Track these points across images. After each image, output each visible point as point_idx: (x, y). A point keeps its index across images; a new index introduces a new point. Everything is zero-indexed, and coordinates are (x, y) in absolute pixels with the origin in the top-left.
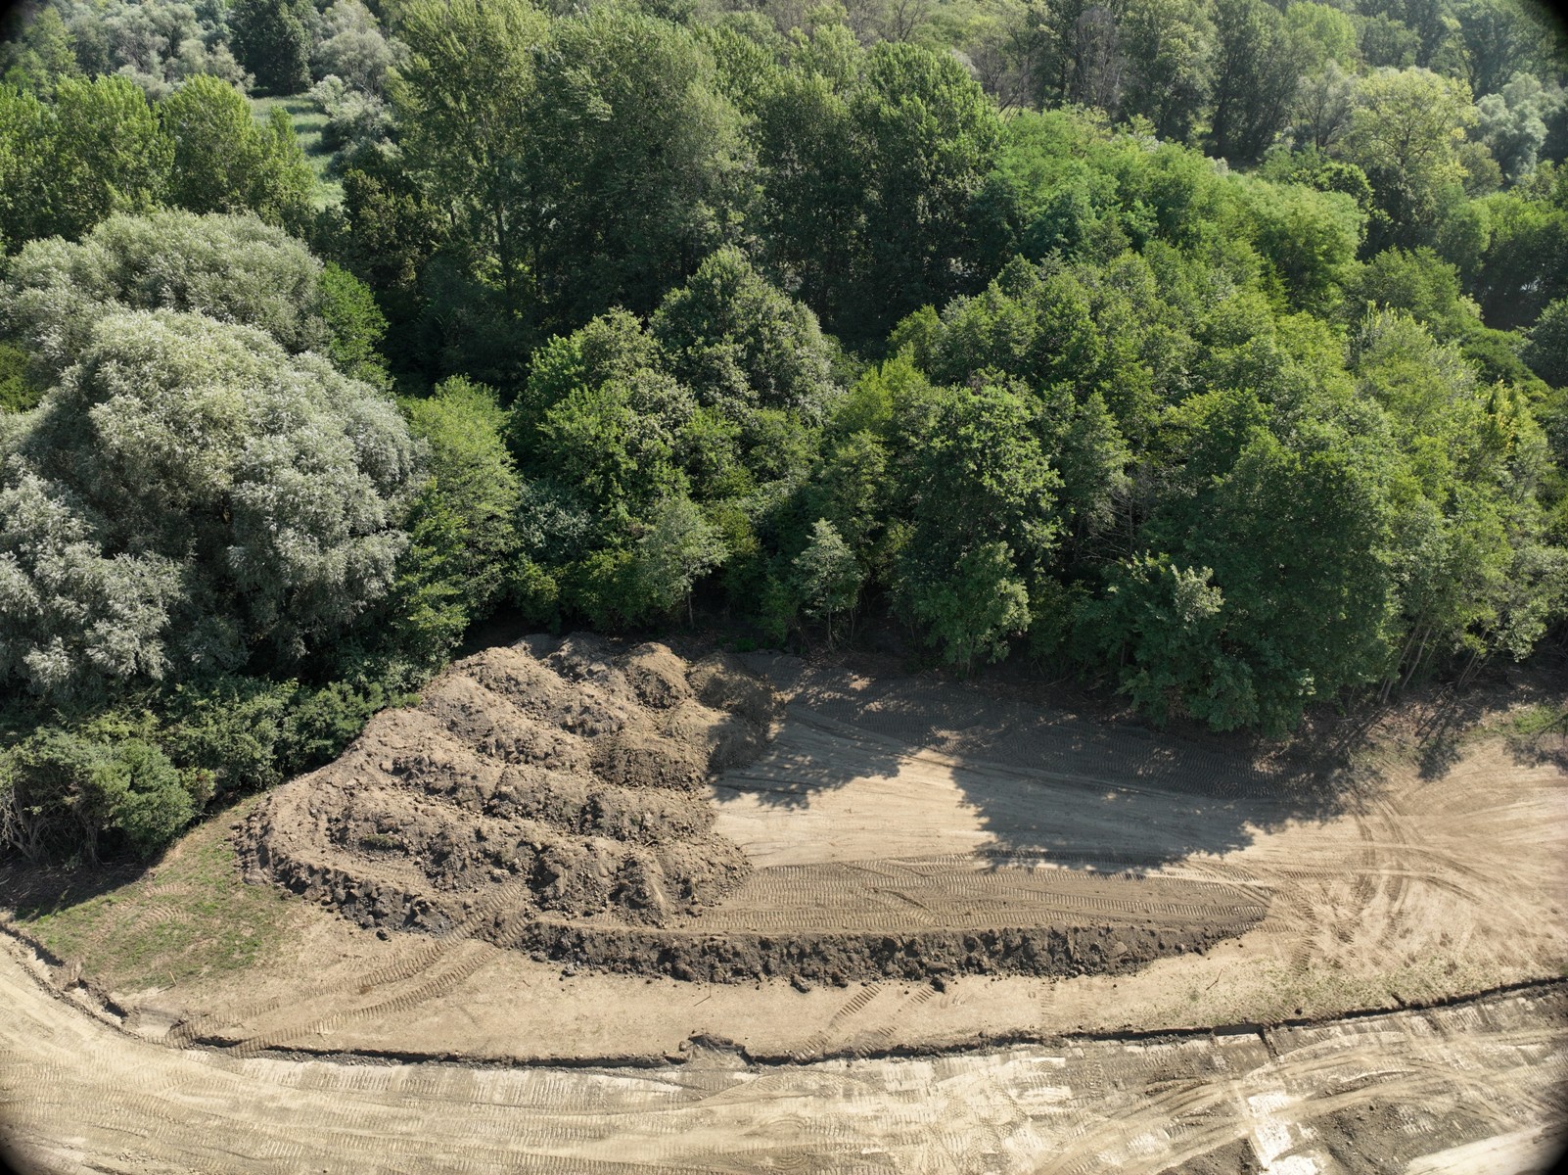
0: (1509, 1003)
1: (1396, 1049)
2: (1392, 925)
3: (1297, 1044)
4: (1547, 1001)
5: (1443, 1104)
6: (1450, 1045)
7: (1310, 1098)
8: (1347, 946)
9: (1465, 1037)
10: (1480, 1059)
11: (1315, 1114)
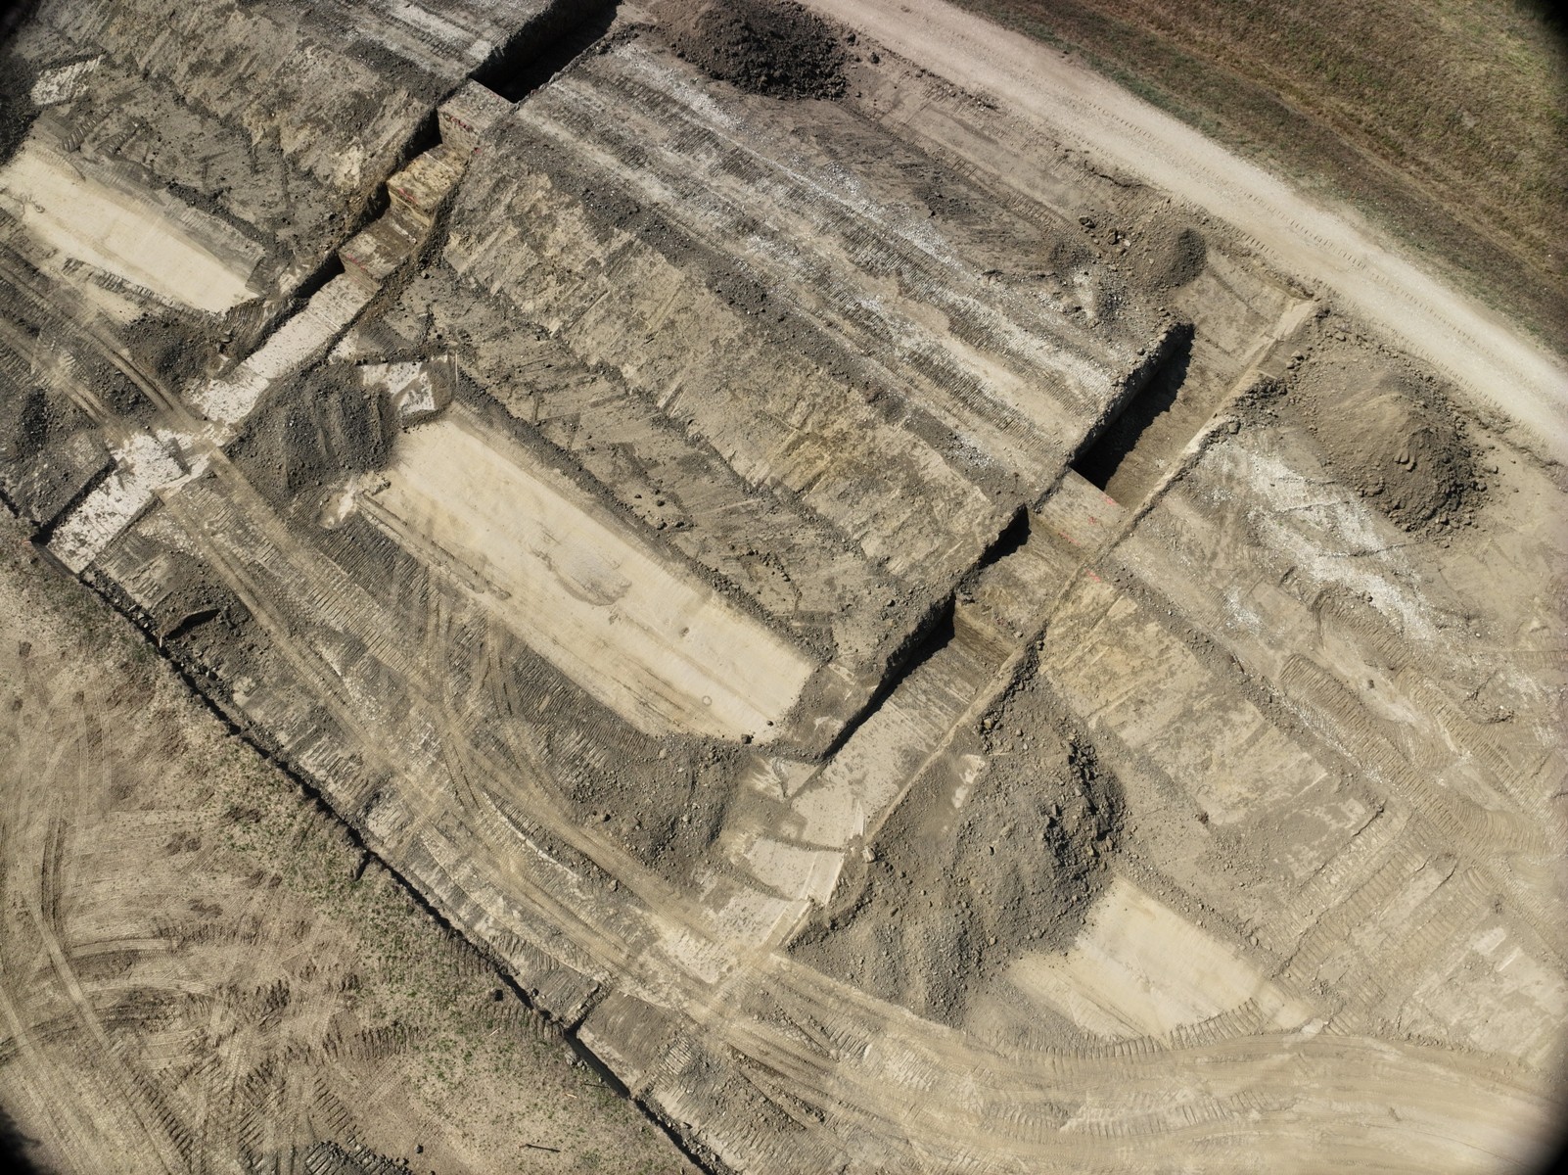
0: (257, 714)
1: (461, 834)
2: (201, 936)
3: (554, 970)
4: (218, 663)
5: (517, 734)
6: (398, 764)
7: (642, 905)
8: (295, 986)
9: (367, 751)
10: (397, 717)
11: (666, 887)
